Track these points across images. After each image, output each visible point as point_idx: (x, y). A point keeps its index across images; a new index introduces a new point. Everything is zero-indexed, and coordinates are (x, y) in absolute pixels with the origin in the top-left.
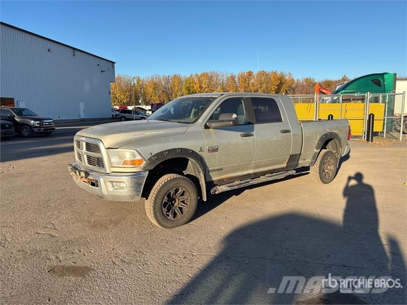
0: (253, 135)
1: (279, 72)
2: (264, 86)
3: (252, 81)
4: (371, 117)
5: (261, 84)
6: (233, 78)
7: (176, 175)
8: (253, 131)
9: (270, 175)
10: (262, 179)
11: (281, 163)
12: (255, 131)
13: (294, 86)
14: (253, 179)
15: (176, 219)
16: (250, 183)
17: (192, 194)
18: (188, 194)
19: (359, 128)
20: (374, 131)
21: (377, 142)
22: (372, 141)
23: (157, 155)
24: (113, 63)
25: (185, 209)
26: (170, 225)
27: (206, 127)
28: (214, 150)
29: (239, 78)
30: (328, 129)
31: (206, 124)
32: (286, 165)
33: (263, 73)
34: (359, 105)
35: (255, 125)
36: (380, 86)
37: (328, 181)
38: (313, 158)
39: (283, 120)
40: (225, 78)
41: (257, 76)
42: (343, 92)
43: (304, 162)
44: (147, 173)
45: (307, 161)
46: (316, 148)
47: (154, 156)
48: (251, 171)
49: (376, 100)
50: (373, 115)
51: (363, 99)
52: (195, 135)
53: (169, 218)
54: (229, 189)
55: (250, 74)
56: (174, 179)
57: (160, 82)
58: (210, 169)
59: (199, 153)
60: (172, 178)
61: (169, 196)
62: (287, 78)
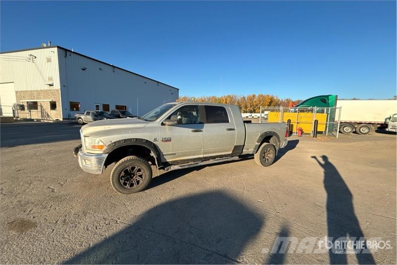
0: (202, 131)
1: (270, 95)
2: (262, 102)
3: (255, 100)
4: (316, 122)
5: (260, 101)
6: (244, 98)
7: (133, 156)
8: (202, 128)
9: (219, 159)
10: (211, 161)
11: (228, 151)
12: (204, 128)
13: (279, 103)
14: (202, 161)
15: (132, 188)
16: (199, 164)
17: (146, 171)
18: (142, 171)
19: (309, 129)
20: (318, 131)
21: (320, 138)
22: (316, 137)
23: (115, 143)
24: (178, 89)
25: (141, 182)
26: (126, 192)
27: (163, 124)
28: (169, 140)
29: (247, 98)
30: (267, 129)
31: (163, 123)
32: (231, 152)
33: (261, 96)
34: (310, 114)
35: (205, 124)
36: (326, 103)
37: (267, 165)
38: (255, 149)
39: (230, 121)
40: (240, 98)
41: (258, 97)
42: (301, 106)
43: (247, 151)
44: (107, 155)
45: (250, 150)
46: (258, 142)
47: (113, 143)
48: (201, 156)
49: (322, 112)
50: (317, 121)
51: (312, 111)
52: (152, 129)
53: (126, 187)
54: (180, 168)
55: (254, 96)
56: (130, 160)
57: (205, 100)
58: (164, 153)
59: (154, 142)
60: (129, 159)
61: (126, 172)
62: (275, 98)
